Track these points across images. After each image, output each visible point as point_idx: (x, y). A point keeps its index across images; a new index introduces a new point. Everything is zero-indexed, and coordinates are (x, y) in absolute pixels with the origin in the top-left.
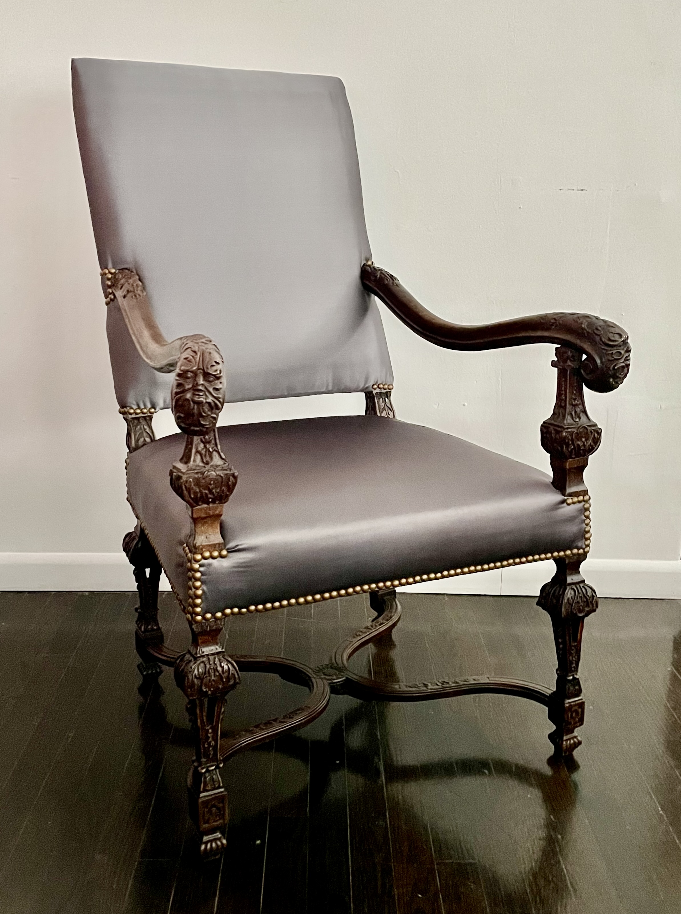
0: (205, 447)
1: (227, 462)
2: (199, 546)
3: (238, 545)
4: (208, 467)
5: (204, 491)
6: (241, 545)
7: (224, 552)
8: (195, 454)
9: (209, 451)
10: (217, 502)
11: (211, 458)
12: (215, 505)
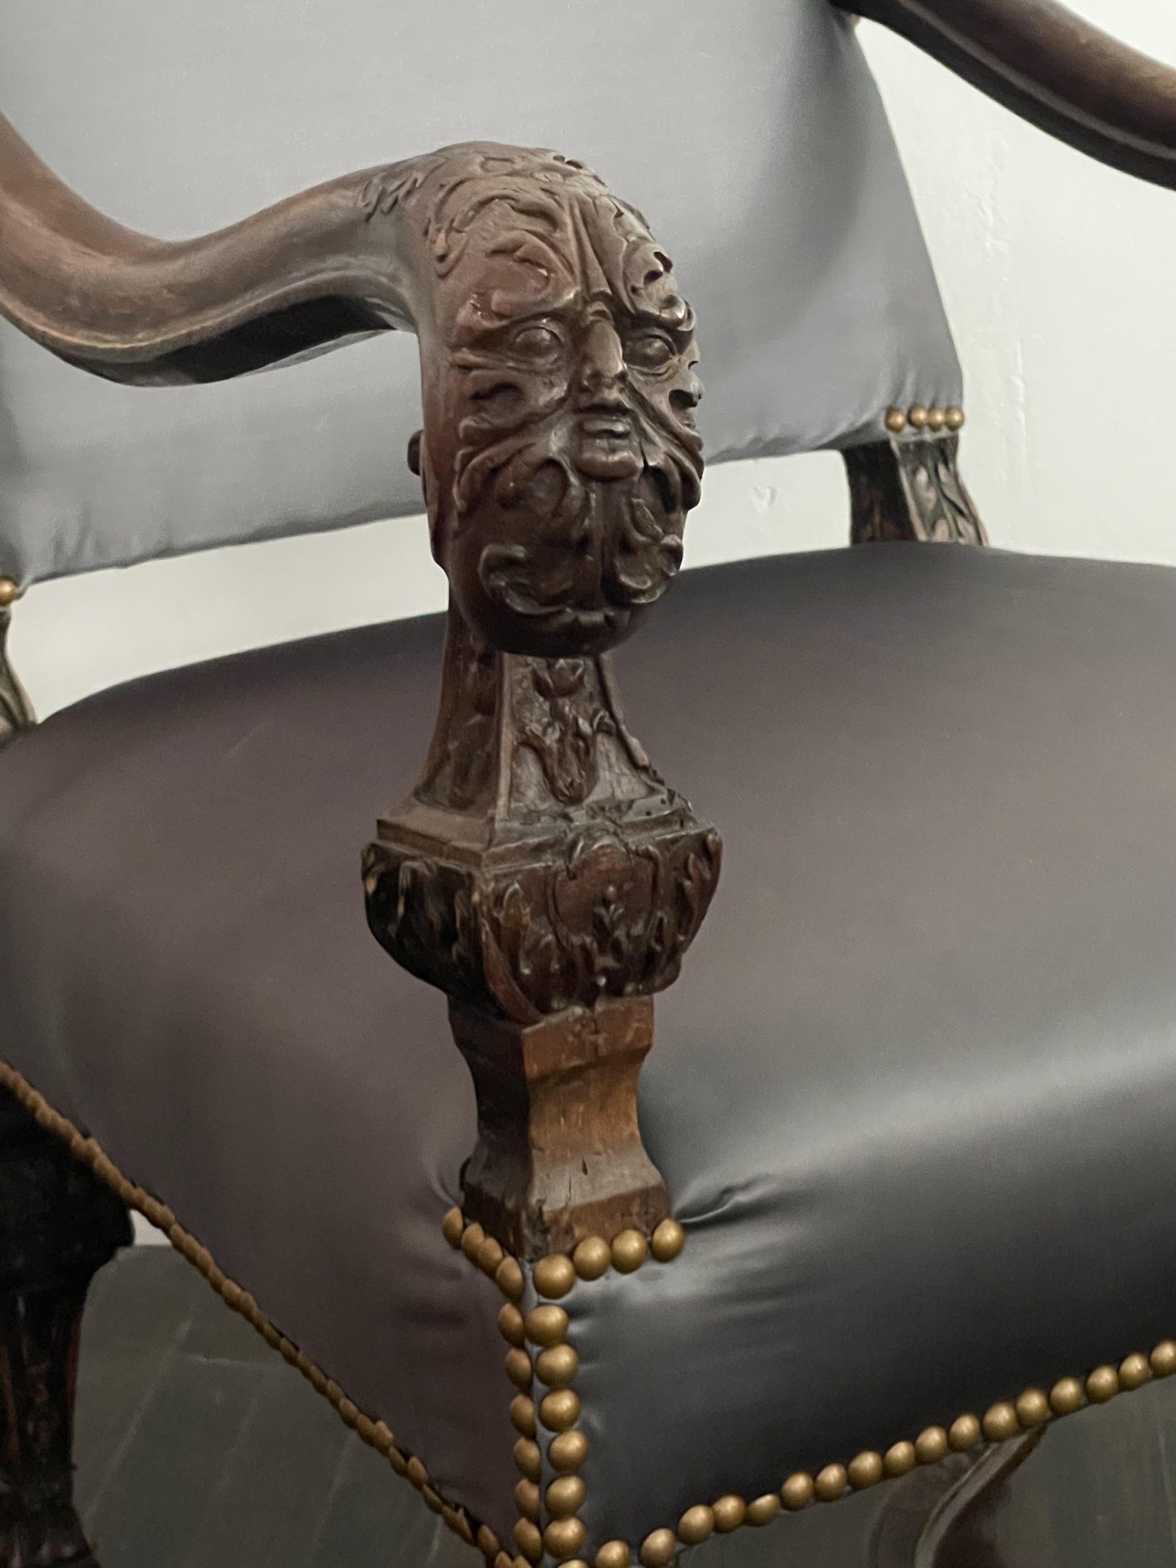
0: (557, 714)
1: (661, 782)
2: (556, 1220)
3: (728, 1191)
4: (580, 817)
5: (576, 940)
6: (746, 1187)
7: (669, 1233)
8: (515, 755)
9: (579, 734)
10: (629, 988)
11: (591, 771)
12: (618, 1005)
